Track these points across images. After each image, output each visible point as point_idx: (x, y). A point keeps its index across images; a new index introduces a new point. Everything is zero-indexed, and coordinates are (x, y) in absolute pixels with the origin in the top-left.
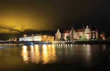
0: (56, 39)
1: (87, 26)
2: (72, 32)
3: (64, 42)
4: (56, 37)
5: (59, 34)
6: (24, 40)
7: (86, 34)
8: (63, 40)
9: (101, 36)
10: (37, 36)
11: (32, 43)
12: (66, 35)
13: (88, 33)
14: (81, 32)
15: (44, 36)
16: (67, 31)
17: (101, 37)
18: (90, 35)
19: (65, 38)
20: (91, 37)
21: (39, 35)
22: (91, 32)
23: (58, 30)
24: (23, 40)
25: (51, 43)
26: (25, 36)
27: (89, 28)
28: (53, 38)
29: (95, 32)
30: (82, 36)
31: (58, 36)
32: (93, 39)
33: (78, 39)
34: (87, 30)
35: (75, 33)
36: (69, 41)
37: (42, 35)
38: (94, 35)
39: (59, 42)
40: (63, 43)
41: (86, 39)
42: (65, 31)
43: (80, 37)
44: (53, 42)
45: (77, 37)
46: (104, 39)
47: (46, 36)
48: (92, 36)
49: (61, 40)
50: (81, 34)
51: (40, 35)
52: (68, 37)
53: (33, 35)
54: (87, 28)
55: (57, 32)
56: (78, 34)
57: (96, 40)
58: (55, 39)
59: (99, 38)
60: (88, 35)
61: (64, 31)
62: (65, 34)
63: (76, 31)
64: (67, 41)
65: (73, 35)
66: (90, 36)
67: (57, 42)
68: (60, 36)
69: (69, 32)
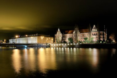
0: (56, 41)
1: (94, 26)
2: (76, 33)
3: (66, 44)
4: (55, 38)
5: (59, 35)
6: (16, 42)
7: (93, 35)
8: (65, 42)
10: (32, 38)
11: (26, 46)
12: (68, 36)
13: (95, 34)
14: (87, 32)
15: (41, 37)
16: (70, 31)
17: (110, 39)
18: (98, 37)
19: (67, 40)
20: (98, 39)
21: (34, 36)
22: (99, 33)
23: (59, 29)
24: (14, 41)
25: (49, 47)
26: (17, 36)
27: (96, 27)
29: (104, 33)
30: (88, 38)
31: (59, 38)
32: (101, 42)
33: (82, 41)
34: (94, 31)
35: (79, 34)
36: (71, 44)
37: (38, 35)
38: (102, 36)
39: (60, 45)
40: (65, 46)
41: (93, 42)
42: (67, 31)
43: (86, 39)
45: (81, 39)
46: (114, 41)
47: (43, 37)
48: (100, 38)
49: (62, 43)
50: (86, 35)
51: (36, 36)
52: (71, 39)
53: (27, 36)
54: (94, 28)
55: (57, 33)
56: (83, 36)
57: (104, 42)
58: (54, 42)
59: (108, 41)
60: (95, 36)
62: (67, 35)
63: (81, 32)
64: (69, 43)
65: (76, 36)
67: (57, 45)
68: (61, 37)
69: (72, 33)
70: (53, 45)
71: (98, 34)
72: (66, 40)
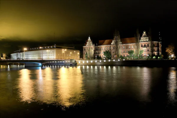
0: (84, 56)
1: (144, 32)
2: (116, 43)
3: (100, 61)
4: (84, 52)
5: (90, 47)
6: (21, 57)
7: (142, 46)
8: (99, 58)
9: (168, 50)
10: (47, 51)
11: (40, 64)
12: (104, 48)
13: (145, 46)
14: (133, 43)
15: (63, 50)
16: (107, 41)
17: (167, 53)
18: (150, 50)
19: (102, 55)
20: (150, 52)
21: (50, 48)
22: (152, 43)
23: (89, 38)
24: (19, 57)
25: (75, 65)
26: (25, 49)
27: (147, 35)
28: (78, 53)
29: (158, 44)
30: (134, 50)
31: (89, 50)
32: (154, 57)
33: (126, 56)
34: (144, 40)
35: (120, 45)
36: (109, 61)
37: (57, 47)
38: (156, 49)
39: (92, 62)
40: (99, 64)
41: (141, 56)
42: (102, 41)
43: (131, 52)
44: (79, 62)
45: (124, 52)
47: (66, 50)
48: (153, 51)
49: (94, 58)
50: (132, 46)
51: (53, 48)
52: (107, 53)
53: (41, 48)
54: (145, 36)
56: (127, 47)
57: (159, 58)
60: (145, 49)
61: (100, 41)
62: (102, 46)
63: (124, 42)
64: (106, 59)
65: (117, 49)
66: (148, 50)
67: (87, 62)
68: (93, 50)
69: (110, 43)
70: (82, 62)
71: (150, 45)
72: (100, 55)
